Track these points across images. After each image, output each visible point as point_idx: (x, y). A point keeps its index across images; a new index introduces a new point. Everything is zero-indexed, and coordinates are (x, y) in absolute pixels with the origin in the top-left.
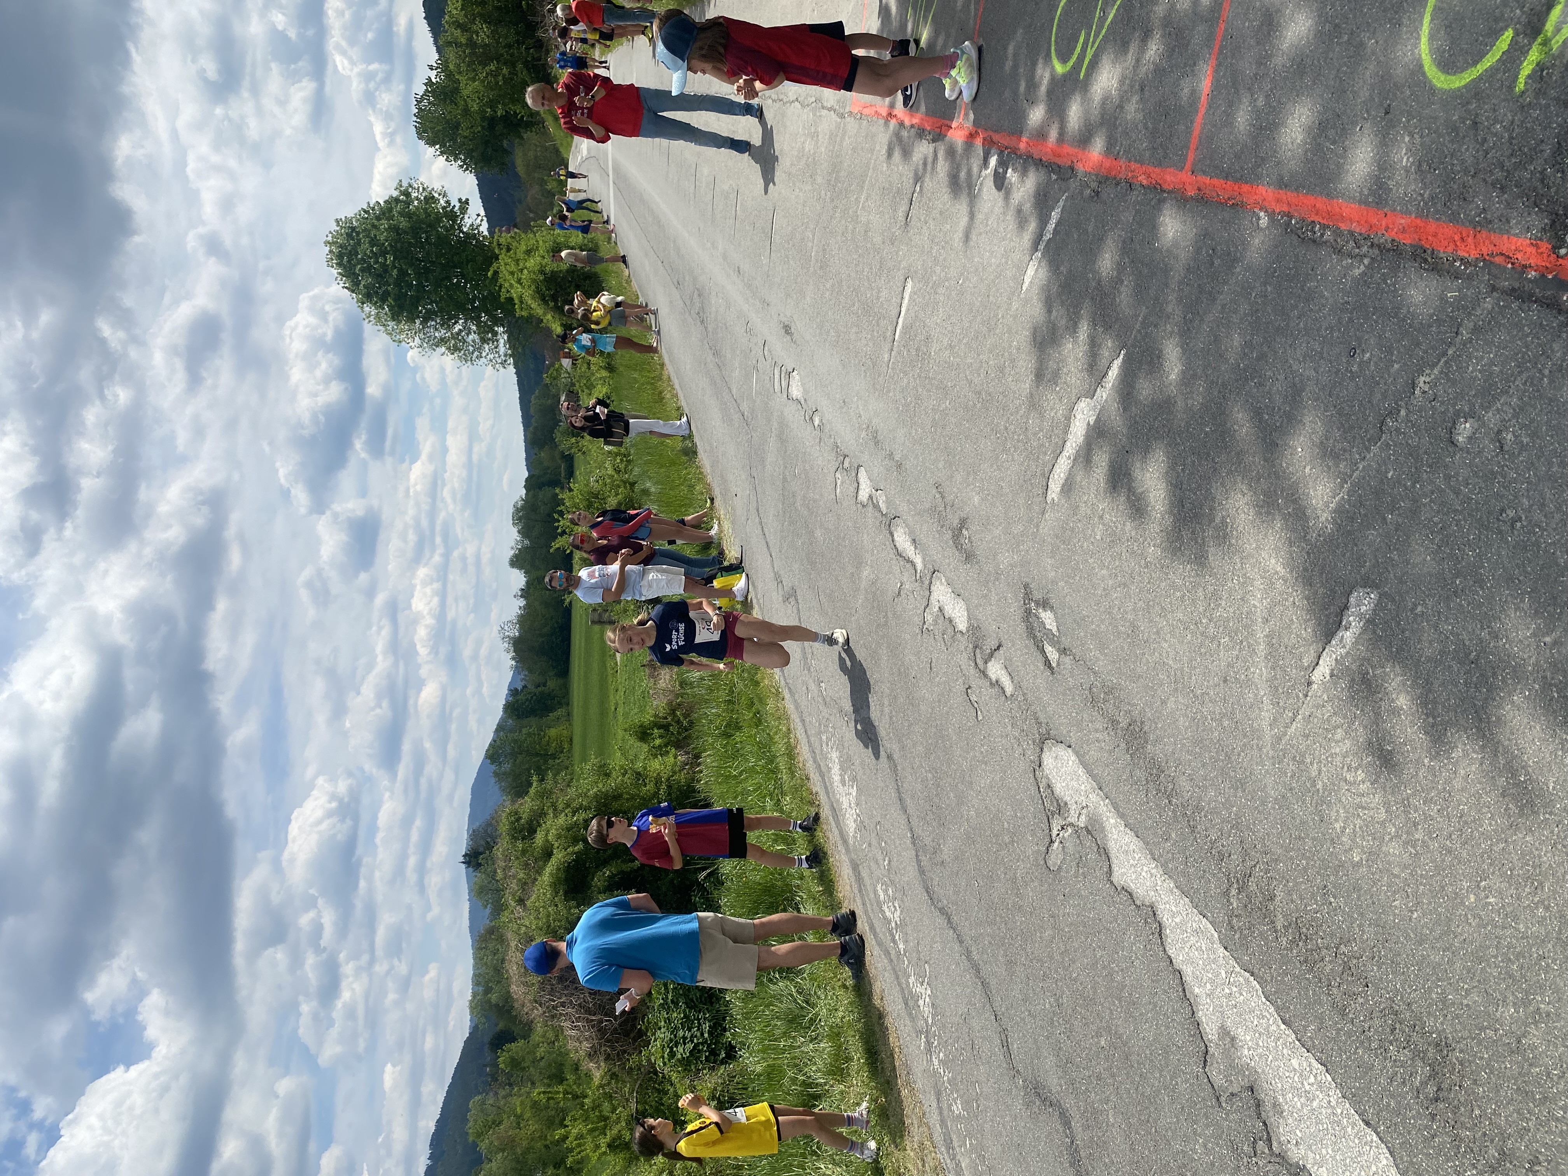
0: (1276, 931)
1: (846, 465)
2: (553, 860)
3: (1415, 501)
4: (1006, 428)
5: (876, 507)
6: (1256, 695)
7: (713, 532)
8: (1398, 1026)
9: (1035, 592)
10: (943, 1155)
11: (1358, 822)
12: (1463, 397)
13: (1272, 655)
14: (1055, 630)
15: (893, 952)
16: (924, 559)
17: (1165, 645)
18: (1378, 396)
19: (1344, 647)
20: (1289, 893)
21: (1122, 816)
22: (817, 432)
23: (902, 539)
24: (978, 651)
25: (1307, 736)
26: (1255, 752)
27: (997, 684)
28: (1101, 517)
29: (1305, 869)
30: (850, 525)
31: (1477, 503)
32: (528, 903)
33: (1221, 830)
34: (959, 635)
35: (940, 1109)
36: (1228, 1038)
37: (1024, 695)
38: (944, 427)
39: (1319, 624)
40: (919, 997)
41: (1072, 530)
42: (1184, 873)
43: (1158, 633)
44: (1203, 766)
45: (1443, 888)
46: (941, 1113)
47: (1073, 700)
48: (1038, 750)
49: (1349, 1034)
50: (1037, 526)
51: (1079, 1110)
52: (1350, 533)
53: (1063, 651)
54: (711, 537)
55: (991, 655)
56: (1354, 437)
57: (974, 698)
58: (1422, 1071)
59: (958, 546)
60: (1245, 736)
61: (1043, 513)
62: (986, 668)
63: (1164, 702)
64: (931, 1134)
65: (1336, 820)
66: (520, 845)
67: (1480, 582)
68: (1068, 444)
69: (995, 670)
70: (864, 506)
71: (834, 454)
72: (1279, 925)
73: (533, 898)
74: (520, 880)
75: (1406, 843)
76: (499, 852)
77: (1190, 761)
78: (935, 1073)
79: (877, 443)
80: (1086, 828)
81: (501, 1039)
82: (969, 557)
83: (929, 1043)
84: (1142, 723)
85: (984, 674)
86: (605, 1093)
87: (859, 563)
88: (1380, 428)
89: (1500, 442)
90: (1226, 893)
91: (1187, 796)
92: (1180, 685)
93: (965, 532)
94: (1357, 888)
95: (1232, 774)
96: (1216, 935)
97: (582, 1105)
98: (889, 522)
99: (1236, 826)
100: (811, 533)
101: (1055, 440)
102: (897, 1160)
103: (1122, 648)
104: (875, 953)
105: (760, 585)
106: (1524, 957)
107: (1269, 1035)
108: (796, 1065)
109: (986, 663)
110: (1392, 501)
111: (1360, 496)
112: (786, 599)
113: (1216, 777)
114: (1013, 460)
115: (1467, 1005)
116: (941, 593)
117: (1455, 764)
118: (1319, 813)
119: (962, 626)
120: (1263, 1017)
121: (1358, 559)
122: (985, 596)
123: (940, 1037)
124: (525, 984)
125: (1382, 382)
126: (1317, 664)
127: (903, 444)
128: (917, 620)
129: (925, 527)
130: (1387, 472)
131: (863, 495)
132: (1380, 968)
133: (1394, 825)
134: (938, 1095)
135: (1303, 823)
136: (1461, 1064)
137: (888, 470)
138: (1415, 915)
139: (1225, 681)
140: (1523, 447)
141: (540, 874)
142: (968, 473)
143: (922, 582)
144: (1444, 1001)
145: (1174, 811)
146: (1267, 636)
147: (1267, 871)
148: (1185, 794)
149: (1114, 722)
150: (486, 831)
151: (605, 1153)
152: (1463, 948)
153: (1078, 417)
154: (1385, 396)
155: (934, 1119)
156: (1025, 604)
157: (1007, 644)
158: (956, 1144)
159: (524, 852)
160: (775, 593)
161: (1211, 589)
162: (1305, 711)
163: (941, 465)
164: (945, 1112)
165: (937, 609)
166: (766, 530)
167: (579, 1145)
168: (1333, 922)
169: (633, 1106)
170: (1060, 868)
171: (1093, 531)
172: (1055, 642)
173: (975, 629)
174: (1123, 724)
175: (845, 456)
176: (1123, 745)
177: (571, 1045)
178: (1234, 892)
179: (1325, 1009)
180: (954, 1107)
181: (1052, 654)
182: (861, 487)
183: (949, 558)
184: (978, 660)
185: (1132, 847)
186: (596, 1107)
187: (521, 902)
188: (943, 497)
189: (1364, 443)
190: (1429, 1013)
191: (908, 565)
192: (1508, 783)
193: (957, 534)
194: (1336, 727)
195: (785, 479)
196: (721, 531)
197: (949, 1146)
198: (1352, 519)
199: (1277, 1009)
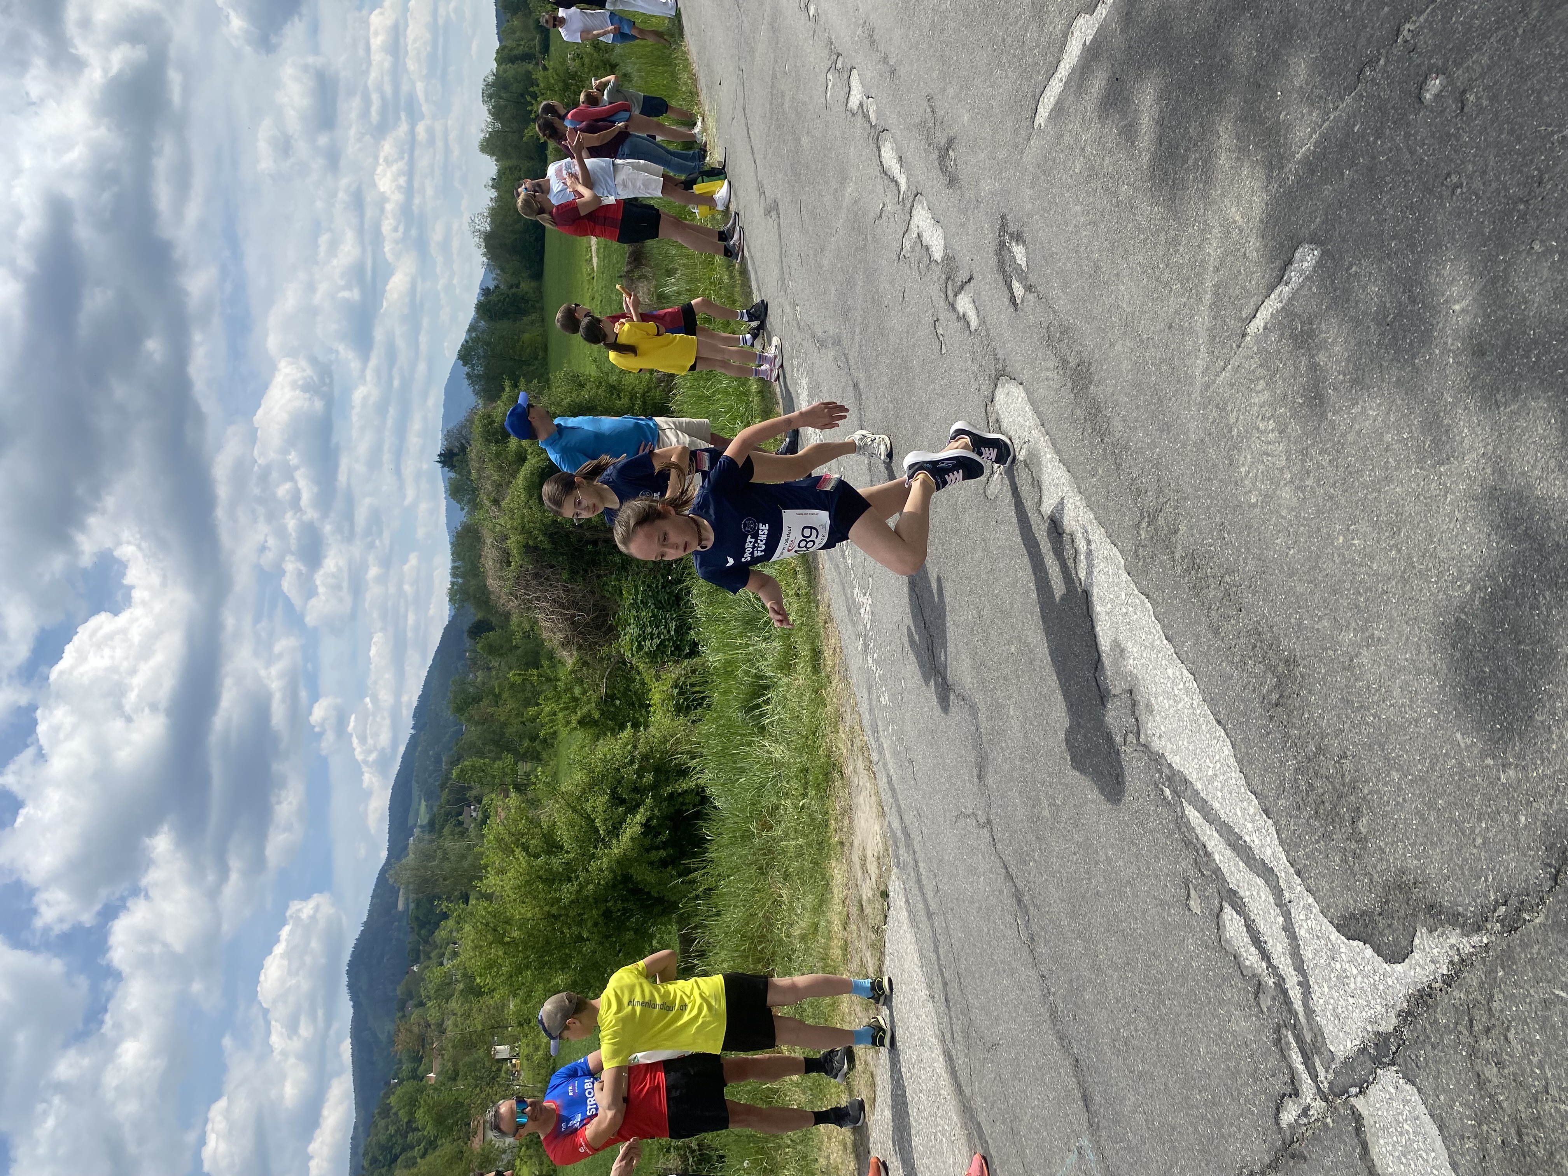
0: (1174, 561)
1: (839, 65)
2: (527, 464)
3: (1374, 158)
4: (1004, 40)
5: (866, 116)
6: (1195, 343)
7: (697, 130)
8: (1259, 644)
9: (1011, 224)
10: (869, 738)
11: (1261, 467)
12: (1440, 51)
13: (1215, 305)
14: (1024, 266)
15: (842, 566)
16: (908, 179)
17: (1122, 288)
18: (1362, 41)
19: (1281, 302)
20: (1192, 528)
21: (1058, 452)
22: (811, 24)
23: (888, 155)
24: (950, 282)
25: (1232, 385)
26: (1185, 398)
27: (963, 318)
28: (1083, 149)
29: (1208, 508)
30: (838, 134)
31: (1428, 165)
32: (503, 504)
33: (1142, 469)
34: (933, 265)
35: (870, 699)
36: (1119, 649)
37: (987, 330)
38: (942, 31)
39: (1263, 277)
40: (861, 605)
41: (1054, 161)
42: (1105, 507)
43: (1117, 275)
44: (1137, 408)
45: (1319, 529)
46: (870, 704)
47: (1031, 337)
48: (992, 385)
49: (1218, 650)
50: (1022, 153)
51: (986, 702)
52: (1308, 186)
53: (1029, 288)
54: (694, 136)
55: (962, 288)
56: (1332, 84)
57: (940, 331)
58: (1271, 681)
59: (943, 168)
60: (1179, 382)
61: (1029, 139)
62: (955, 301)
63: (1112, 345)
64: (861, 721)
65: (1243, 465)
66: (493, 448)
67: (1412, 246)
68: (1062, 64)
69: (964, 303)
70: (853, 115)
71: (827, 51)
72: (1177, 556)
73: (507, 500)
74: (494, 481)
75: (1298, 488)
76: (473, 452)
77: (1126, 403)
78: (869, 670)
79: (872, 43)
80: (1025, 461)
81: (479, 629)
82: (952, 181)
83: (866, 645)
84: (1090, 364)
85: (953, 306)
86: (577, 678)
87: (843, 181)
88: (1358, 76)
89: (1462, 102)
90: (1138, 526)
91: (1118, 435)
92: (1129, 329)
93: (951, 153)
94: (1249, 527)
95: (1161, 417)
96: (1123, 562)
97: (556, 687)
98: (877, 134)
99: (1156, 466)
100: (798, 140)
101: (1050, 58)
102: (831, 741)
103: (1083, 290)
104: (826, 566)
105: (741, 194)
106: (1371, 591)
107: (1153, 647)
108: (749, 661)
109: (956, 295)
110: (1353, 157)
111: (1325, 147)
112: (768, 213)
113: (1146, 419)
114: (1006, 77)
115: (1318, 630)
116: (922, 218)
117: (1353, 420)
118: (1231, 458)
119: (938, 255)
120: (1151, 633)
121: (1311, 213)
122: (963, 225)
123: (876, 640)
124: (501, 578)
125: (1370, 25)
126: (1255, 316)
127: (899, 47)
128: (896, 245)
129: (912, 145)
130: (1354, 125)
131: (854, 102)
132: (1254, 595)
133: (1290, 472)
134: (869, 689)
135: (1215, 465)
136: (1302, 676)
137: (881, 75)
138: (1292, 552)
139: (1170, 327)
140: (1481, 110)
141: (514, 477)
142: (961, 87)
143: (904, 205)
144: (1300, 624)
145: (1105, 450)
146: (1214, 286)
147: (1176, 508)
148: (1116, 434)
149: (1065, 362)
150: (460, 433)
151: (575, 729)
152: (1324, 582)
153: (1076, 34)
154: (1369, 41)
155: (864, 708)
156: (1000, 236)
157: (978, 277)
158: (880, 729)
159: (498, 455)
160: (756, 206)
161: (1172, 233)
162: (1235, 362)
163: (935, 75)
164: (874, 703)
165: (916, 235)
166: (751, 132)
167: (551, 721)
168: (1223, 555)
169: (603, 690)
170: (997, 497)
171: (1073, 163)
172: (1023, 278)
173: (949, 259)
174: (1073, 364)
175: (839, 55)
176: (1069, 385)
177: (545, 635)
178: (1144, 525)
179: (1202, 628)
180: (882, 699)
181: (1018, 289)
182: (852, 92)
183: (933, 180)
184: (949, 292)
185: (1063, 480)
186: (569, 689)
187: (496, 502)
188: (933, 112)
189: (1339, 93)
190: (1286, 635)
191: (892, 185)
192: (1393, 439)
193: (943, 156)
194: (1258, 379)
195: (774, 77)
196: (704, 130)
197: (875, 730)
198: (1313, 172)
199: (1163, 627)
